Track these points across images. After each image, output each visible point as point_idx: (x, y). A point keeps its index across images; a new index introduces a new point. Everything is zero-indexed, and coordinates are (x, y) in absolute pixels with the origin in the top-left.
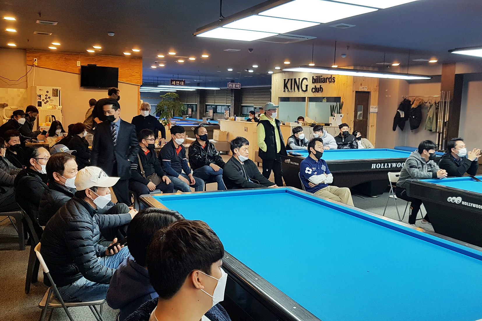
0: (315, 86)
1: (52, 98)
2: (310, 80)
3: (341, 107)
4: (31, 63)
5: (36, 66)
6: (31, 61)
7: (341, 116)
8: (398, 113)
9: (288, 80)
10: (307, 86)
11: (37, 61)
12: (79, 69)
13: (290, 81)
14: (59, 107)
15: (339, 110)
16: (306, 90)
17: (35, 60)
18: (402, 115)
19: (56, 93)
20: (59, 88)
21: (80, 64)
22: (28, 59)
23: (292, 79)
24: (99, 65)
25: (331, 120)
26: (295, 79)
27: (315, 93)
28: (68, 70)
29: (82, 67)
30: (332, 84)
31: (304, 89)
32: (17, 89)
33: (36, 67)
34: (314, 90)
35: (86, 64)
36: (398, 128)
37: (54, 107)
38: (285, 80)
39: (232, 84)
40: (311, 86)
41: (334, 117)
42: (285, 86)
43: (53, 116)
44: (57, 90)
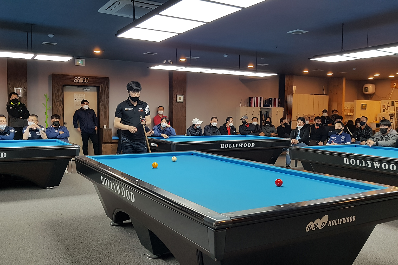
4: (392, 87)
6: (393, 85)
17: (395, 84)
44: (393, 101)
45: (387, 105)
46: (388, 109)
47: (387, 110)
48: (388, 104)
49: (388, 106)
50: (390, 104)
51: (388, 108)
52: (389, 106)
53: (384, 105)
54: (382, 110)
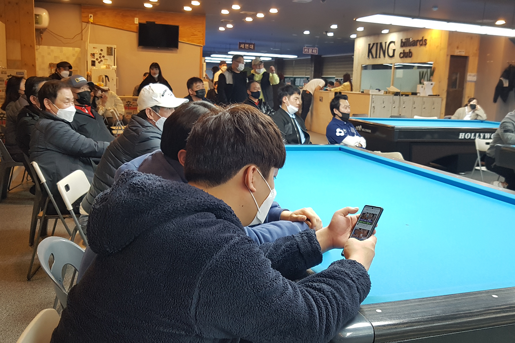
0: (404, 50)
1: (106, 57)
2: (398, 43)
3: (432, 74)
4: (86, 20)
5: (91, 23)
6: (86, 17)
7: (432, 84)
8: (501, 82)
9: (374, 44)
10: (394, 50)
11: (92, 17)
12: (137, 27)
13: (375, 46)
14: (113, 66)
15: (430, 77)
16: (393, 56)
17: (91, 16)
18: (506, 84)
19: (110, 51)
20: (114, 46)
21: (138, 21)
22: (84, 15)
23: (377, 44)
24: (158, 22)
25: (419, 89)
26: (381, 44)
27: (402, 59)
28: (125, 28)
29: (140, 24)
30: (423, 48)
31: (391, 54)
32: (71, 48)
33: (92, 25)
34: (402, 55)
35: (144, 21)
36: (499, 99)
37: (108, 67)
38: (369, 45)
39: (308, 49)
40: (399, 50)
41: (423, 86)
42: (370, 51)
43: (106, 76)
44: (112, 48)
45: (100, 54)
46: (101, 61)
47: (99, 62)
48: (101, 52)
49: (101, 56)
50: (104, 53)
51: (102, 59)
52: (103, 57)
53: (94, 54)
54: (90, 63)
